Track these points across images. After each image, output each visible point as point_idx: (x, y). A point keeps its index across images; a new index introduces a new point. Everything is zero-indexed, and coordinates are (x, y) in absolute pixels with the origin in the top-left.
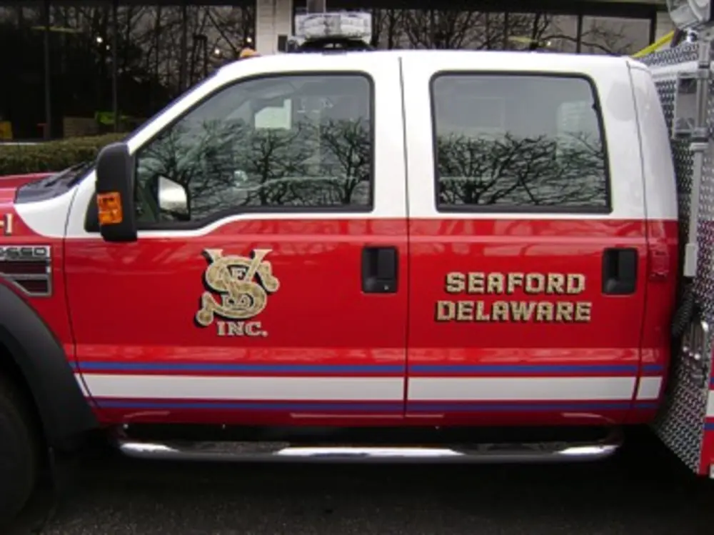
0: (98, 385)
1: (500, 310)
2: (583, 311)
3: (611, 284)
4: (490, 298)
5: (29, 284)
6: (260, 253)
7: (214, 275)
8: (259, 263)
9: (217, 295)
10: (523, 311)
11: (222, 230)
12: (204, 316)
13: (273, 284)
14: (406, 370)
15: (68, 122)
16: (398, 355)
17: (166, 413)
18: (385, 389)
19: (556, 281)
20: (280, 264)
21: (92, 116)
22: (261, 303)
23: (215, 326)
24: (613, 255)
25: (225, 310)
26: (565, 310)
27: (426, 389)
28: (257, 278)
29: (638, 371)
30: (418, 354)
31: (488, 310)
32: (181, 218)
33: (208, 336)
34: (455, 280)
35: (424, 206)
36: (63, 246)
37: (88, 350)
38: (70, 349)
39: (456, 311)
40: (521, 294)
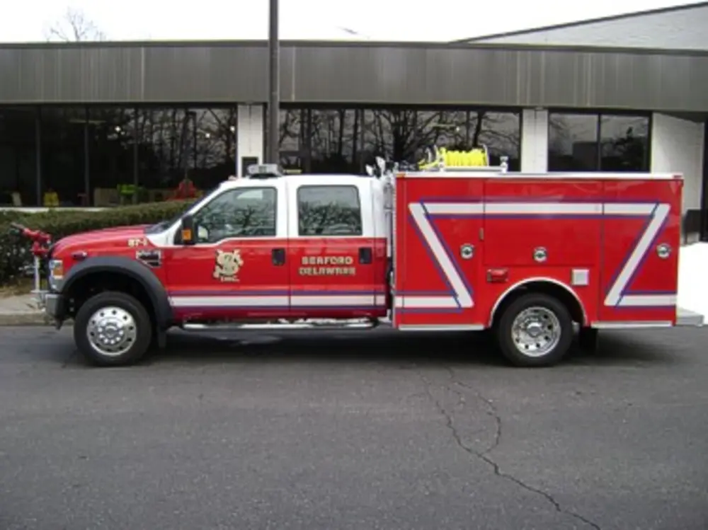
0: (177, 302)
1: (322, 270)
2: (353, 271)
3: (362, 261)
4: (318, 266)
5: (152, 264)
6: (236, 252)
7: (220, 260)
8: (236, 255)
9: (221, 267)
10: (330, 271)
11: (225, 243)
12: (216, 275)
13: (241, 262)
14: (289, 294)
15: (98, 192)
16: (285, 288)
17: (200, 314)
18: (281, 301)
19: (341, 260)
20: (243, 256)
21: (115, 187)
22: (237, 269)
23: (219, 279)
24: (362, 250)
25: (224, 272)
26: (346, 270)
27: (298, 301)
28: (235, 261)
29: (375, 293)
30: (293, 287)
31: (318, 271)
32: (205, 241)
33: (216, 282)
34: (305, 260)
35: (294, 234)
36: (167, 251)
37: (173, 288)
38: (167, 289)
39: (307, 271)
40: (329, 265)
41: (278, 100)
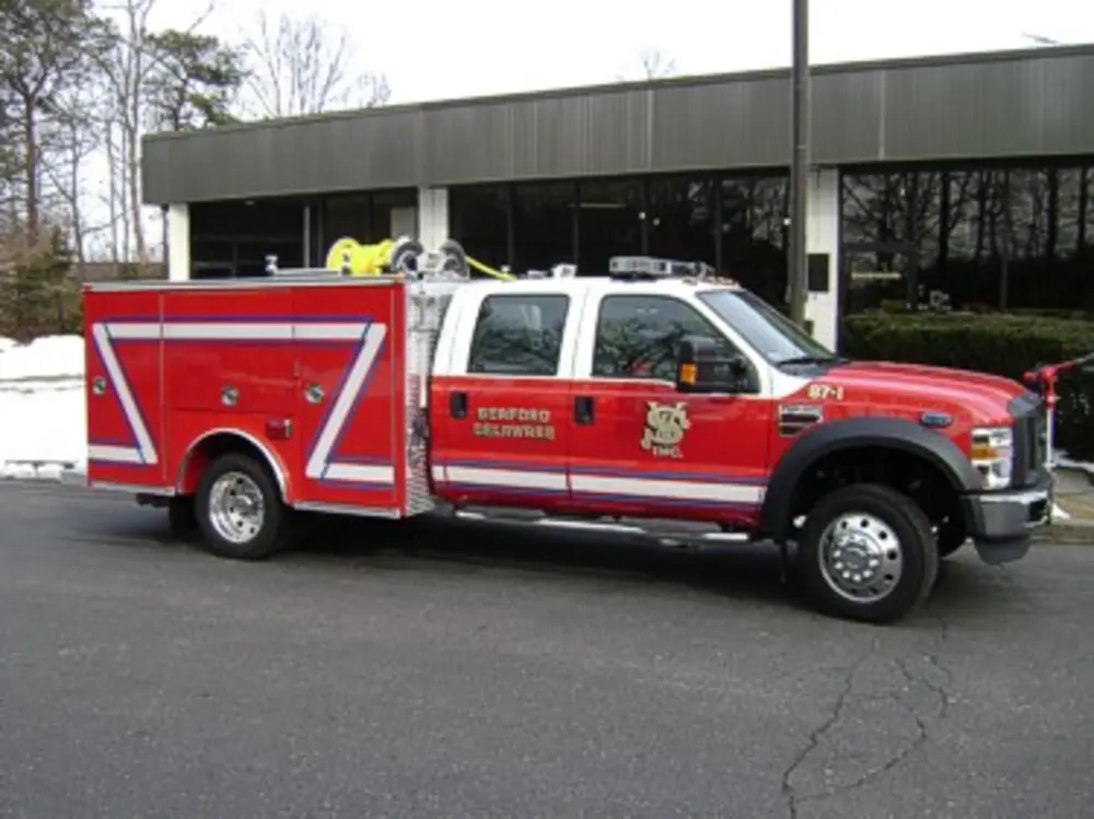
41: (808, 161)
